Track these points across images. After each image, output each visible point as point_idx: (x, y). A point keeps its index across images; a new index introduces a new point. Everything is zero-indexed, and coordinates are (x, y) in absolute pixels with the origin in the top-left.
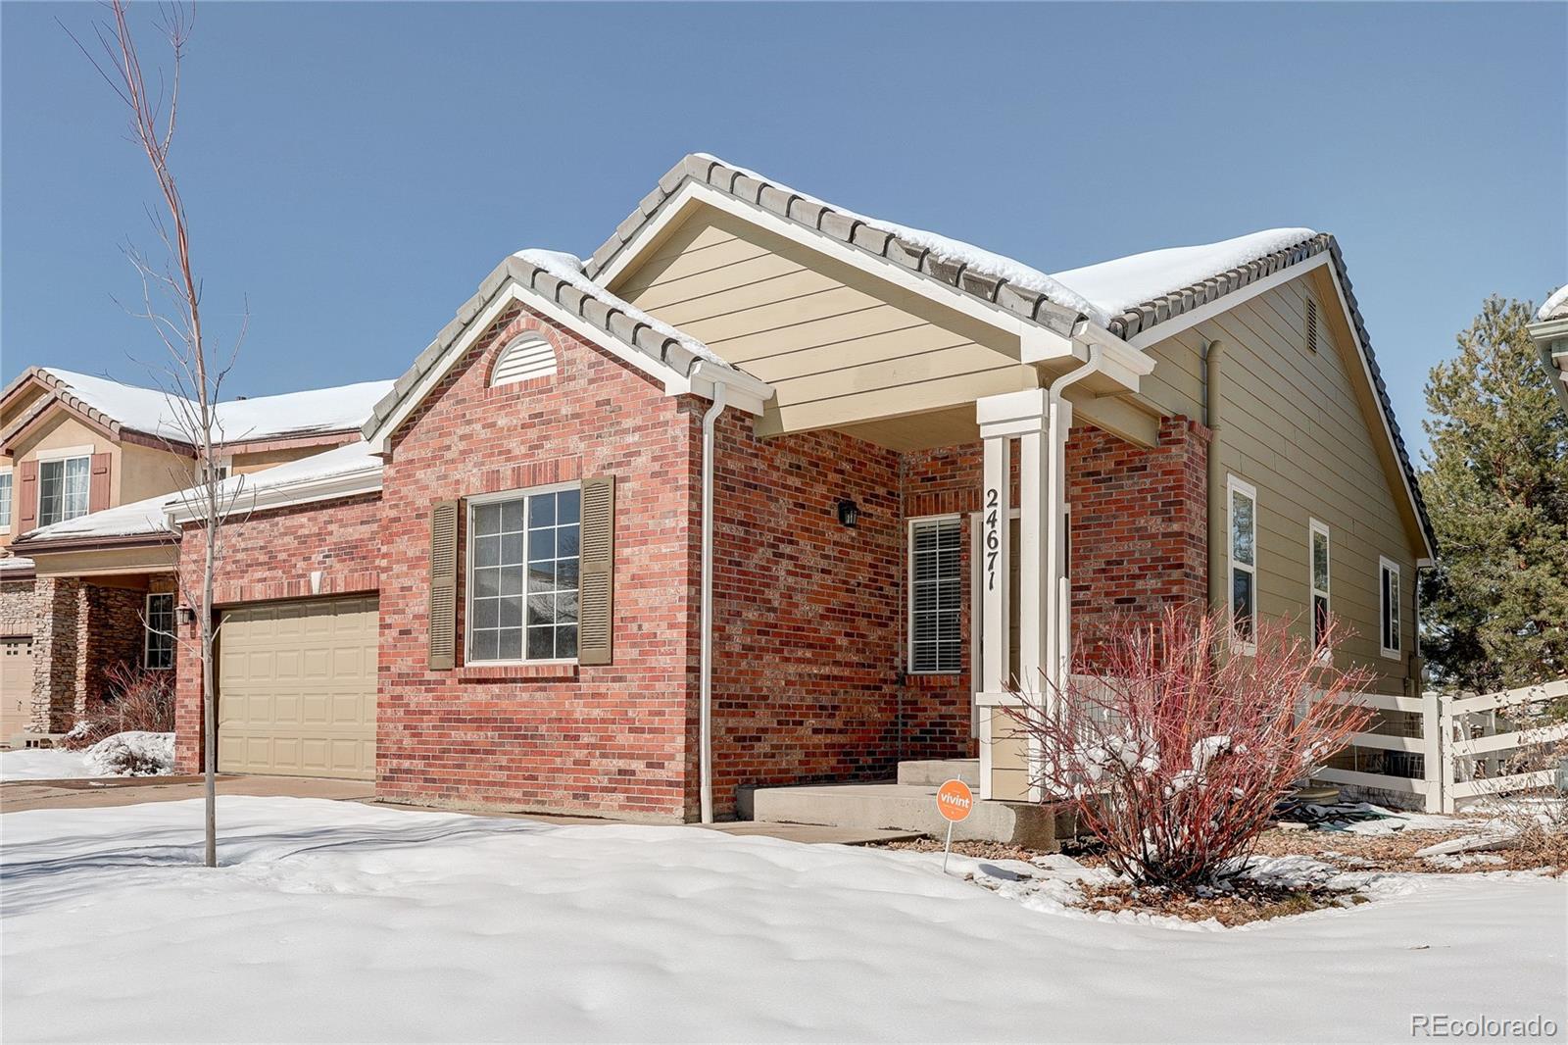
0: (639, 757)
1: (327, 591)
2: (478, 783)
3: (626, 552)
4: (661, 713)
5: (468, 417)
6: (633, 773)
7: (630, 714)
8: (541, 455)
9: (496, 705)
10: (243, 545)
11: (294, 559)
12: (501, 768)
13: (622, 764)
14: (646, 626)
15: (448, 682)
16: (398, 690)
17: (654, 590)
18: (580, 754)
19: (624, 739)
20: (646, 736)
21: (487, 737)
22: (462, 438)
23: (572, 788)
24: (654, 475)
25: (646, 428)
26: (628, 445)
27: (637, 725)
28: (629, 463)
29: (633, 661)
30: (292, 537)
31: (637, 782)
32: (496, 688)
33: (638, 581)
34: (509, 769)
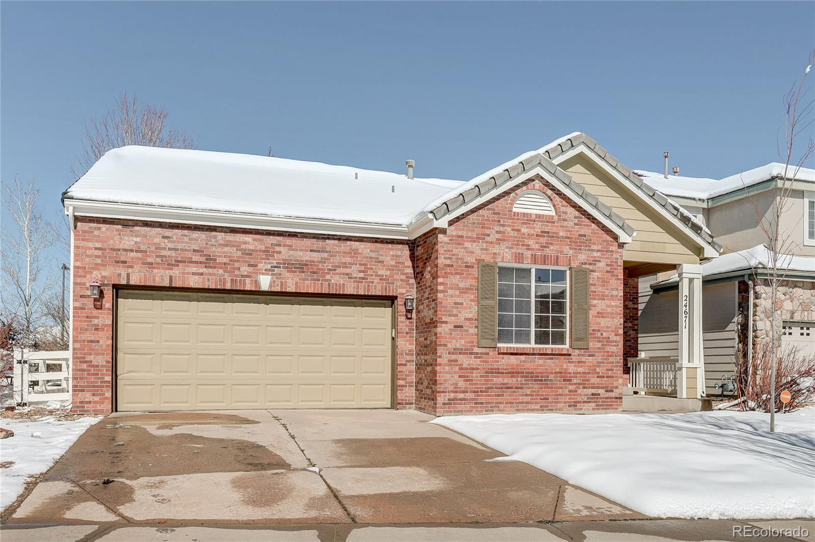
0: (602, 388)
1: (278, 289)
2: (512, 403)
3: (595, 302)
4: (612, 370)
5: (502, 223)
6: (599, 394)
7: (598, 370)
8: (547, 252)
9: (523, 366)
10: (170, 245)
11: (237, 265)
12: (526, 395)
13: (594, 391)
14: (605, 334)
15: (491, 354)
16: (453, 357)
17: (608, 319)
18: (572, 388)
19: (594, 380)
20: (605, 379)
21: (517, 381)
22: (497, 232)
23: (568, 402)
24: (607, 272)
25: (603, 251)
26: (595, 257)
27: (601, 374)
28: (595, 264)
29: (599, 348)
30: (235, 249)
31: (601, 398)
32: (523, 358)
33: (600, 315)
34: (532, 395)
